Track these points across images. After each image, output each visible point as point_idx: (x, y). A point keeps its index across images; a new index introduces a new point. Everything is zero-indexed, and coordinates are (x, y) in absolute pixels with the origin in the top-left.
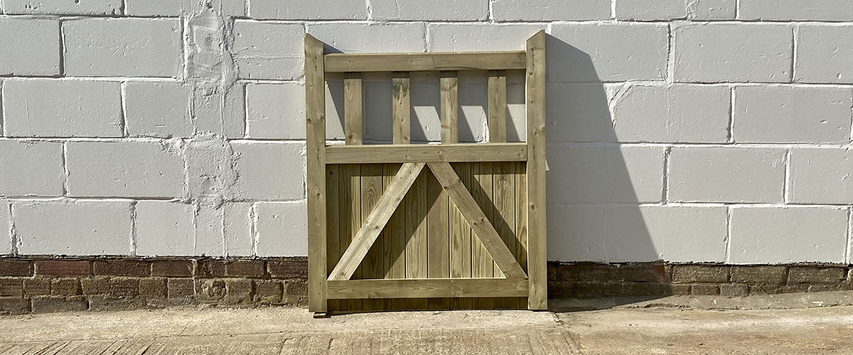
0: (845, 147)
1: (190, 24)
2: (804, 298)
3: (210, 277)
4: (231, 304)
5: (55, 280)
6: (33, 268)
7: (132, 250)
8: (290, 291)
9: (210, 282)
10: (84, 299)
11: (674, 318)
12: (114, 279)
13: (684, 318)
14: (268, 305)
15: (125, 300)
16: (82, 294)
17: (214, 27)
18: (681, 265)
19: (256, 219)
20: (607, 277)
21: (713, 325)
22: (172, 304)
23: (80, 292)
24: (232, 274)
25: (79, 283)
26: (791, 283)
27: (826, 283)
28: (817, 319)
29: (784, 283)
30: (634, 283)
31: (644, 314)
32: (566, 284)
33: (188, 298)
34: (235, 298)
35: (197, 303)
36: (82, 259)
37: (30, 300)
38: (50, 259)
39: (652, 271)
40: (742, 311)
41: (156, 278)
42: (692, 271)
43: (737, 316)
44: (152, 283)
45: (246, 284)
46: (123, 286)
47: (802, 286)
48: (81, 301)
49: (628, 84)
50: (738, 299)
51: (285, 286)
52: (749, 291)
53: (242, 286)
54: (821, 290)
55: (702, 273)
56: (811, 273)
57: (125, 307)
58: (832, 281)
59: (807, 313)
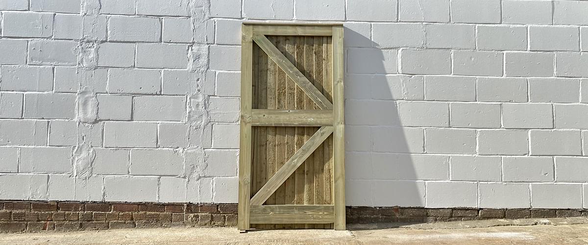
1: (190, 98)
2: (461, 224)
3: (192, 212)
4: (201, 225)
5: (121, 214)
6: (111, 208)
7: (157, 200)
8: (229, 220)
9: (192, 215)
10: (134, 223)
11: (404, 233)
12: (148, 213)
13: (408, 234)
14: (218, 226)
15: (153, 223)
16: (133, 220)
17: (201, 99)
18: (405, 208)
19: (214, 185)
20: (373, 214)
21: (421, 237)
22: (174, 225)
23: (132, 219)
24: (202, 211)
25: (132, 215)
26: (454, 217)
27: (469, 217)
28: (467, 235)
29: (451, 217)
30: (385, 217)
31: (391, 231)
32: (355, 217)
33: (182, 223)
34: (203, 223)
35: (186, 225)
36: (134, 204)
37: (109, 223)
38: (120, 203)
39: (393, 211)
40: (433, 230)
41: (167, 213)
42: (409, 211)
43: (431, 233)
44: (165, 215)
45: (209, 216)
46: (152, 217)
47: (459, 218)
48: (132, 223)
50: (431, 224)
51: (227, 217)
52: (436, 220)
53: (207, 217)
54: (468, 220)
55: (415, 211)
56: (463, 212)
57: (152, 226)
58: (473, 216)
59: (463, 231)
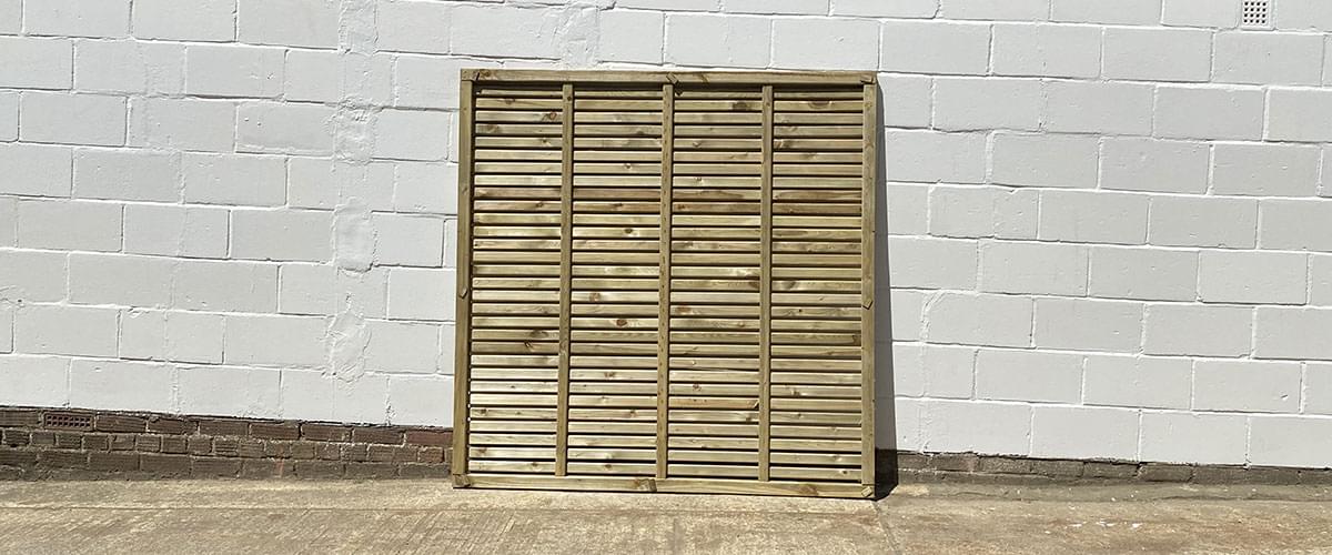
0: (1135, 355)
2: (1098, 492)
5: (422, 449)
6: (403, 437)
18: (986, 457)
20: (924, 465)
26: (1088, 477)
27: (1119, 479)
29: (1081, 477)
30: (945, 472)
37: (397, 467)
38: (419, 429)
40: (1042, 502)
42: (997, 462)
47: (1097, 480)
49: (941, 292)
50: (1040, 490)
54: (1115, 484)
55: (1006, 463)
56: (1106, 468)
58: (1125, 476)
